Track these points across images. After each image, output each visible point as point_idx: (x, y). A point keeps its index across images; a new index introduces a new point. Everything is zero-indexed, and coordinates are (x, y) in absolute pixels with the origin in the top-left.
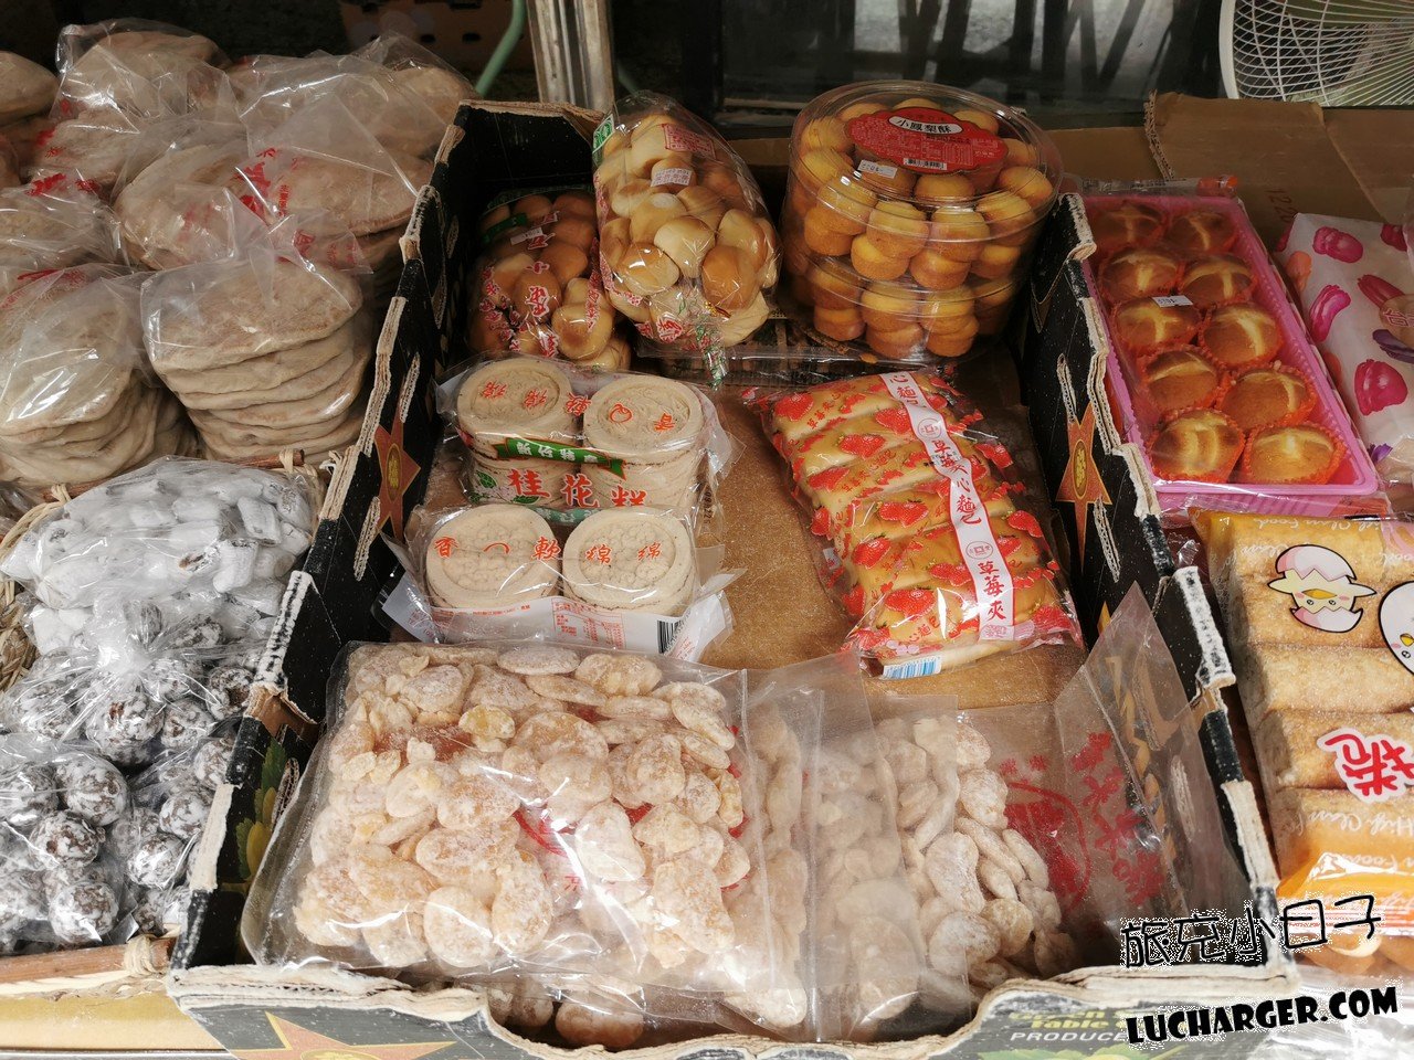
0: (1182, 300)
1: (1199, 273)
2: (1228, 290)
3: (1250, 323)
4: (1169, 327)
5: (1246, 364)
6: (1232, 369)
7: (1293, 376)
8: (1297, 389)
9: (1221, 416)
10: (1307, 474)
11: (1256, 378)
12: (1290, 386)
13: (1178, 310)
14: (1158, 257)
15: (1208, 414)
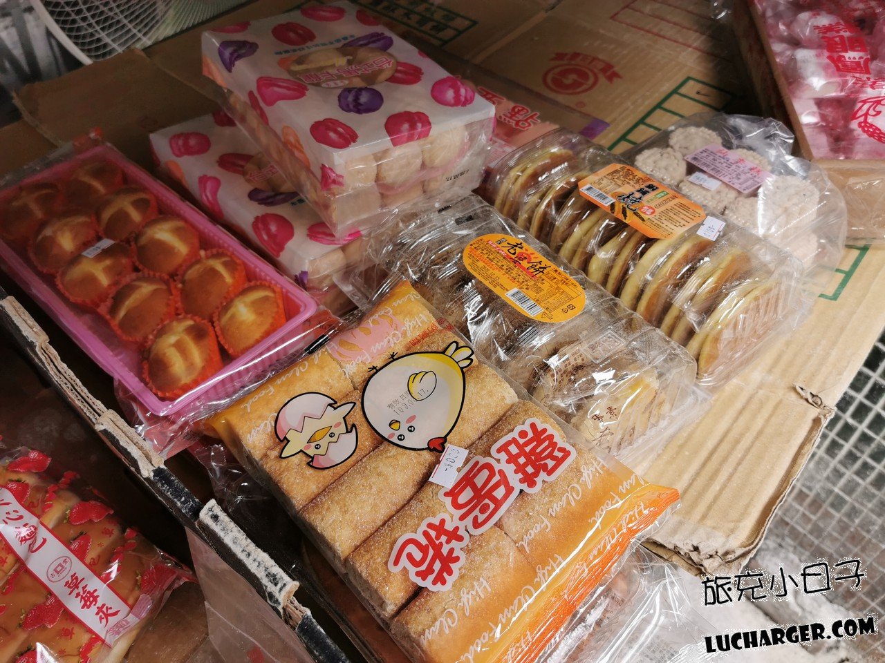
0: (106, 243)
1: (107, 215)
2: (136, 216)
3: (163, 233)
4: (107, 270)
5: (181, 265)
6: (173, 275)
7: (217, 256)
8: (225, 264)
9: (185, 318)
10: (266, 327)
11: (192, 273)
12: (218, 265)
13: (106, 253)
14: (68, 220)
15: (175, 324)
